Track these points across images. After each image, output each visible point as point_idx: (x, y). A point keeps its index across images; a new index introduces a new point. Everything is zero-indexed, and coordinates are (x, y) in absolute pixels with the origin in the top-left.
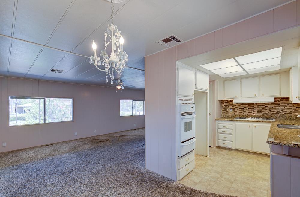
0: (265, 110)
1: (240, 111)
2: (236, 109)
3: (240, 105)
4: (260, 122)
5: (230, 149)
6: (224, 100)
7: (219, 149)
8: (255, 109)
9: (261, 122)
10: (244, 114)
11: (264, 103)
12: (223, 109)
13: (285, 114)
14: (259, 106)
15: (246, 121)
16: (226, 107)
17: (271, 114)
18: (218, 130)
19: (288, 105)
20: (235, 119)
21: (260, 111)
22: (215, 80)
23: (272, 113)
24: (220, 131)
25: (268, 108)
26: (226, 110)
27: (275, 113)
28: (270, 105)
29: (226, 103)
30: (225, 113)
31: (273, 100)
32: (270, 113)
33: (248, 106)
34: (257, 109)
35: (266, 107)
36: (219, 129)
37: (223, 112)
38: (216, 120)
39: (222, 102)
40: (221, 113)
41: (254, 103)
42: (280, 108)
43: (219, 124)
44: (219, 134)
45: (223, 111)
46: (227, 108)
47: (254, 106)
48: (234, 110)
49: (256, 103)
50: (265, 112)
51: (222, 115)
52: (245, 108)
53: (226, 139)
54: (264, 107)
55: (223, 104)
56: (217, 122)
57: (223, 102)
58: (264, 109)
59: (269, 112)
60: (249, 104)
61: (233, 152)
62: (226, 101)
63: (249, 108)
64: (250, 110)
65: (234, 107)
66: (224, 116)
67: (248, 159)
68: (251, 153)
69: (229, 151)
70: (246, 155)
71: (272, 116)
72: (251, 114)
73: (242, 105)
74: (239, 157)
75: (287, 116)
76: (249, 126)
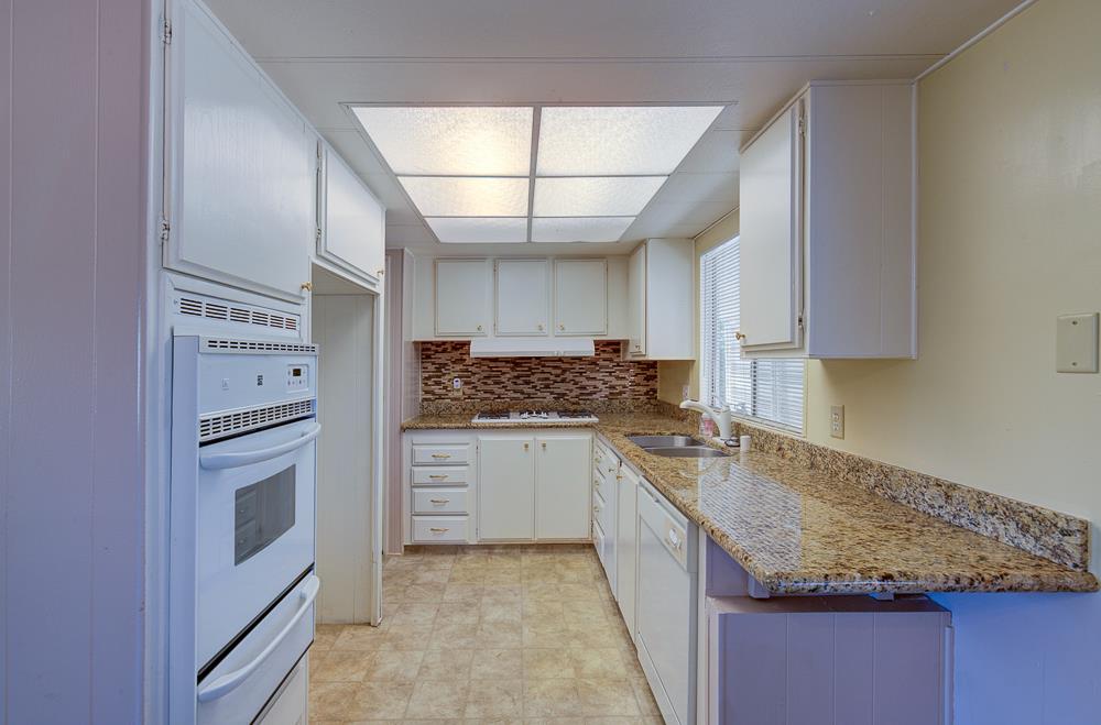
0: (563, 381)
1: (487, 388)
2: (473, 379)
3: (488, 363)
4: (557, 427)
5: (458, 549)
6: (431, 343)
7: (418, 558)
8: (532, 379)
9: (561, 427)
10: (499, 398)
11: (560, 359)
12: (429, 378)
13: (611, 397)
14: (546, 370)
15: (516, 427)
16: (438, 369)
17: (577, 397)
18: (411, 474)
19: (618, 366)
20: (476, 421)
21: (547, 387)
22: (402, 250)
23: (579, 391)
24: (422, 475)
25: (569, 376)
26: (437, 383)
27: (588, 394)
28: (574, 366)
29: (437, 355)
30: (434, 394)
31: (588, 349)
32: (574, 394)
33: (513, 369)
34: (539, 380)
35: (564, 371)
36: (416, 469)
37: (427, 392)
38: (404, 429)
39: (423, 350)
40: (421, 395)
41: (530, 358)
42: (599, 376)
44: (416, 490)
45: (427, 388)
46: (444, 374)
47: (530, 369)
48: (466, 383)
49: (537, 358)
50: (562, 388)
51: (425, 403)
52: (503, 374)
53: (447, 508)
54: (559, 372)
55: (428, 357)
56: (407, 438)
57: (429, 349)
58: (559, 379)
59: (571, 391)
60: (516, 362)
61: (469, 559)
62: (438, 344)
63: (516, 373)
64: (519, 382)
65: (467, 371)
66: (432, 408)
67: (529, 578)
68: (530, 550)
69: (453, 557)
70: (517, 563)
71: (579, 404)
72: (522, 397)
73: (493, 365)
74: (496, 582)
75: (616, 402)
76: (526, 446)
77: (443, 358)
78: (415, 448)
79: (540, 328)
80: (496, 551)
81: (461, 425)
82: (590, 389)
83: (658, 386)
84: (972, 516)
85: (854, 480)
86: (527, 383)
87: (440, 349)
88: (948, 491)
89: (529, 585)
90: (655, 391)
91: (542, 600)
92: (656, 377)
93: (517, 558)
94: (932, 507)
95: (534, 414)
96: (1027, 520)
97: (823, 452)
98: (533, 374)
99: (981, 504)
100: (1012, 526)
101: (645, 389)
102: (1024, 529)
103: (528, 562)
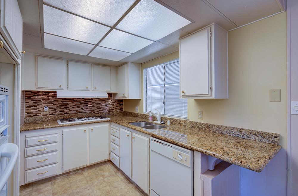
0: (93, 106)
1: (61, 110)
2: (54, 106)
3: (61, 100)
6: (31, 92)
10: (67, 113)
11: (92, 99)
12: (30, 107)
14: (86, 102)
15: (80, 124)
16: (35, 103)
17: (98, 111)
18: (25, 152)
21: (87, 108)
23: (98, 110)
25: (95, 104)
26: (35, 109)
28: (97, 101)
29: (35, 97)
30: (32, 114)
32: (97, 110)
33: (73, 102)
34: (84, 106)
35: (93, 103)
37: (28, 113)
38: (21, 131)
39: (27, 94)
40: (25, 114)
41: (80, 98)
43: (28, 139)
45: (29, 111)
46: (39, 105)
47: (80, 102)
48: (50, 108)
49: (83, 98)
50: (92, 109)
51: (27, 118)
52: (69, 104)
55: (30, 97)
57: (30, 94)
59: (96, 109)
60: (74, 100)
61: (59, 181)
62: (35, 92)
63: (74, 104)
64: (75, 107)
65: (51, 103)
66: (32, 120)
67: (91, 181)
68: (86, 169)
71: (99, 114)
72: (76, 112)
73: (65, 102)
74: (77, 187)
75: (111, 113)
76: (85, 131)
77: (37, 98)
79: (87, 88)
80: (71, 173)
81: (54, 126)
82: (102, 109)
83: (123, 107)
84: (248, 135)
85: (208, 130)
86: (79, 107)
87: (36, 94)
88: (240, 130)
89: (93, 183)
90: (123, 109)
91: (101, 188)
92: (123, 104)
94: (235, 134)
95: (86, 118)
96: (264, 135)
97: (197, 123)
98: (81, 104)
99: (251, 133)
100: (260, 137)
101: (120, 108)
102: (264, 137)
103: (87, 174)
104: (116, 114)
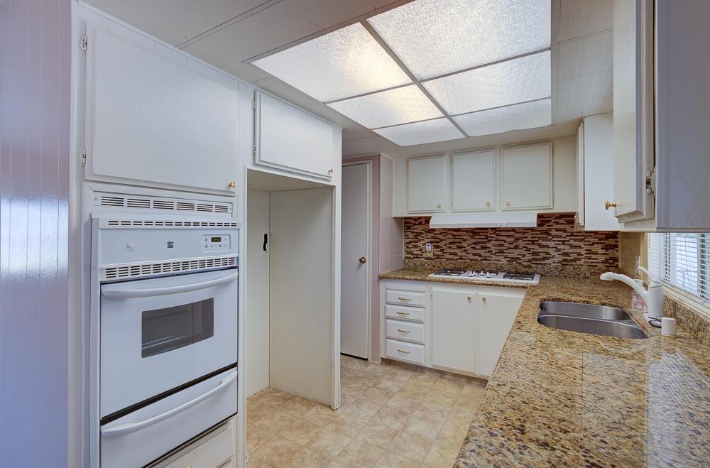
0: (516, 247)
1: (452, 251)
2: (440, 244)
3: (453, 232)
4: (496, 285)
5: (417, 368)
6: (411, 218)
7: (388, 368)
8: (489, 245)
9: (500, 285)
10: (461, 259)
11: (513, 230)
12: (409, 243)
13: (564, 263)
14: (500, 238)
15: (460, 283)
16: (416, 237)
17: (529, 261)
18: (385, 308)
19: (572, 235)
20: (433, 276)
21: (501, 252)
22: (380, 155)
23: (531, 257)
24: (393, 310)
25: (521, 243)
26: (415, 247)
27: (540, 259)
28: (526, 235)
29: (415, 227)
30: (413, 254)
31: (532, 221)
32: (527, 258)
33: (472, 237)
34: (494, 245)
35: (517, 239)
36: (388, 306)
37: (408, 253)
38: (381, 278)
39: (406, 223)
40: (404, 255)
41: (487, 229)
42: (552, 244)
44: (388, 321)
45: (408, 250)
46: (420, 240)
47: (487, 237)
48: (435, 247)
49: (492, 229)
50: (515, 253)
51: (406, 260)
52: (464, 241)
53: (408, 337)
54: (512, 239)
55: (409, 228)
56: (383, 284)
57: (410, 223)
58: (512, 246)
59: (524, 256)
60: (475, 232)
61: (423, 380)
62: (416, 219)
63: (475, 241)
64: (477, 247)
65: (436, 238)
66: (411, 264)
67: (461, 405)
68: (475, 383)
69: (412, 373)
70: (459, 390)
71: (531, 267)
72: (479, 259)
73: (456, 234)
74: (433, 401)
75: (570, 268)
76: (469, 298)
77: (419, 229)
78: (388, 292)
79: (488, 204)
81: (419, 278)
82: (542, 255)
83: (619, 254)
86: (484, 248)
87: (417, 222)
89: (459, 411)
90: (616, 260)
91: (462, 428)
92: (617, 246)
93: (461, 386)
95: (482, 273)
98: (489, 241)
101: (603, 258)
103: (469, 391)
104: (588, 274)
